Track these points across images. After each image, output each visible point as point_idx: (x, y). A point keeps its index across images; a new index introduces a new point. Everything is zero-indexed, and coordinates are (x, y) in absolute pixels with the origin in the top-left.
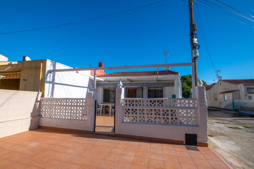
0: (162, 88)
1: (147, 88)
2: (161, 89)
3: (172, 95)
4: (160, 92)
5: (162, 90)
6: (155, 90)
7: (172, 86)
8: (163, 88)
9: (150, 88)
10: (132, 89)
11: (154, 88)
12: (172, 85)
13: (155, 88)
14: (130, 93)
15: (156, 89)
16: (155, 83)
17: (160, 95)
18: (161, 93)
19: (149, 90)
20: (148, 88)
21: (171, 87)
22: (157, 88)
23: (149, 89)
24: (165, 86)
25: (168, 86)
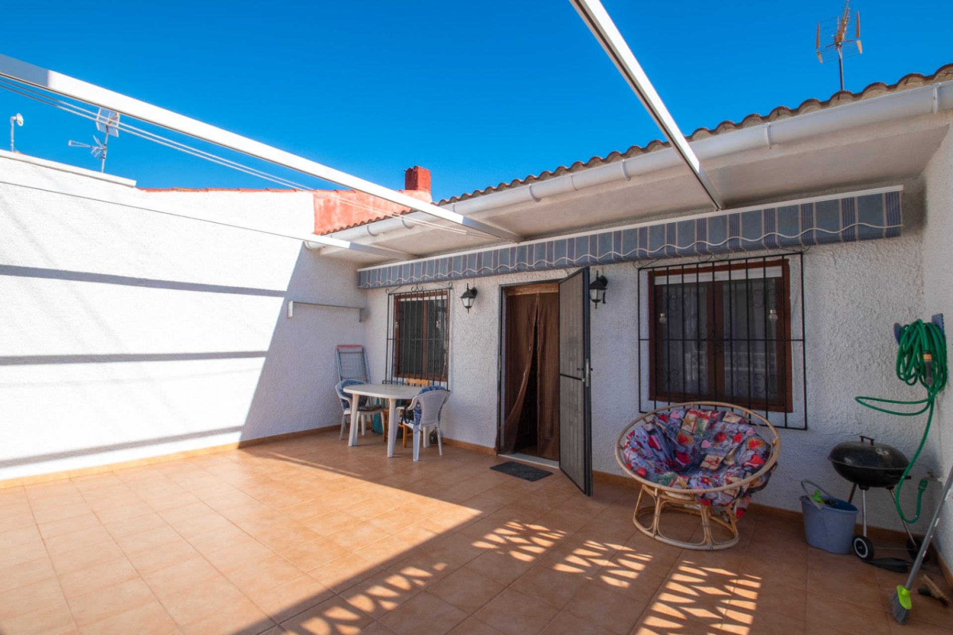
0: (784, 264)
1: (644, 275)
2: (775, 272)
3: (899, 332)
4: (758, 299)
5: (782, 285)
6: (714, 286)
7: (892, 234)
8: (794, 262)
9: (668, 273)
10: (537, 291)
11: (697, 271)
12: (893, 218)
13: (713, 269)
14: (529, 319)
15: (722, 276)
16: (702, 222)
17: (760, 333)
18: (773, 314)
19: (655, 293)
20: (652, 275)
21: (883, 245)
22: (730, 268)
23: (660, 281)
24: (809, 242)
25: (849, 238)
